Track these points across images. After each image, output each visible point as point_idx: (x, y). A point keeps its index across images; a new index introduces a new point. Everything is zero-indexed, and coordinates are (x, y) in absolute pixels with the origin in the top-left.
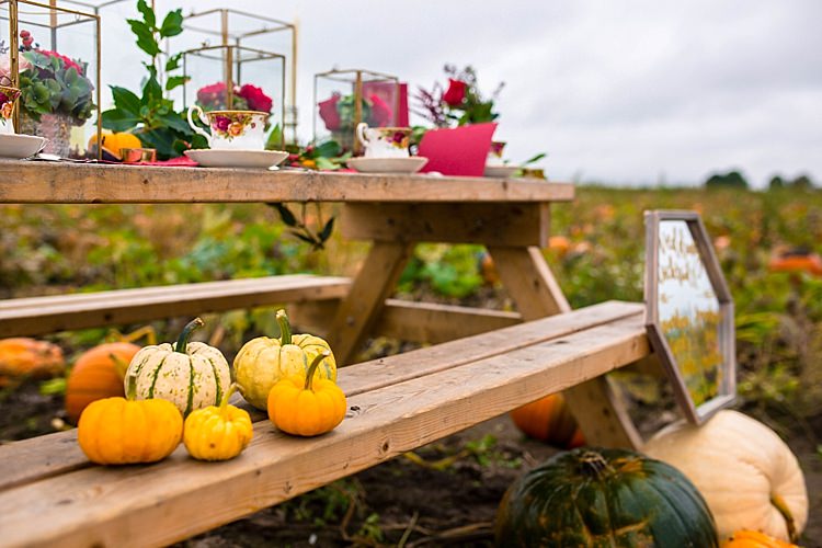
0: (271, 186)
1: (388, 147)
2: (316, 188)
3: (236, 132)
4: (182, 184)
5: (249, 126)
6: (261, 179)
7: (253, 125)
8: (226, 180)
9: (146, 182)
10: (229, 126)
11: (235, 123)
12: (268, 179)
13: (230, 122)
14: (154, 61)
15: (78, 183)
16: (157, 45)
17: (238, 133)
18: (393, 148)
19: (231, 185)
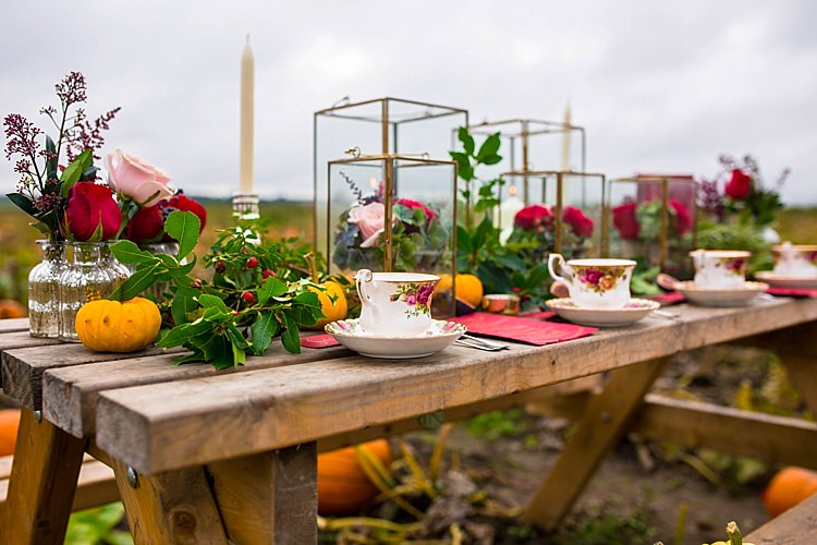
0: (648, 345)
1: (726, 275)
2: (682, 338)
3: (607, 285)
4: (581, 359)
5: (621, 278)
6: (640, 339)
7: (625, 277)
8: (614, 346)
9: (554, 363)
10: (601, 280)
11: (608, 277)
12: (647, 337)
13: (602, 275)
14: (467, 186)
15: (502, 377)
16: (473, 170)
17: (610, 287)
18: (732, 275)
19: (618, 352)
